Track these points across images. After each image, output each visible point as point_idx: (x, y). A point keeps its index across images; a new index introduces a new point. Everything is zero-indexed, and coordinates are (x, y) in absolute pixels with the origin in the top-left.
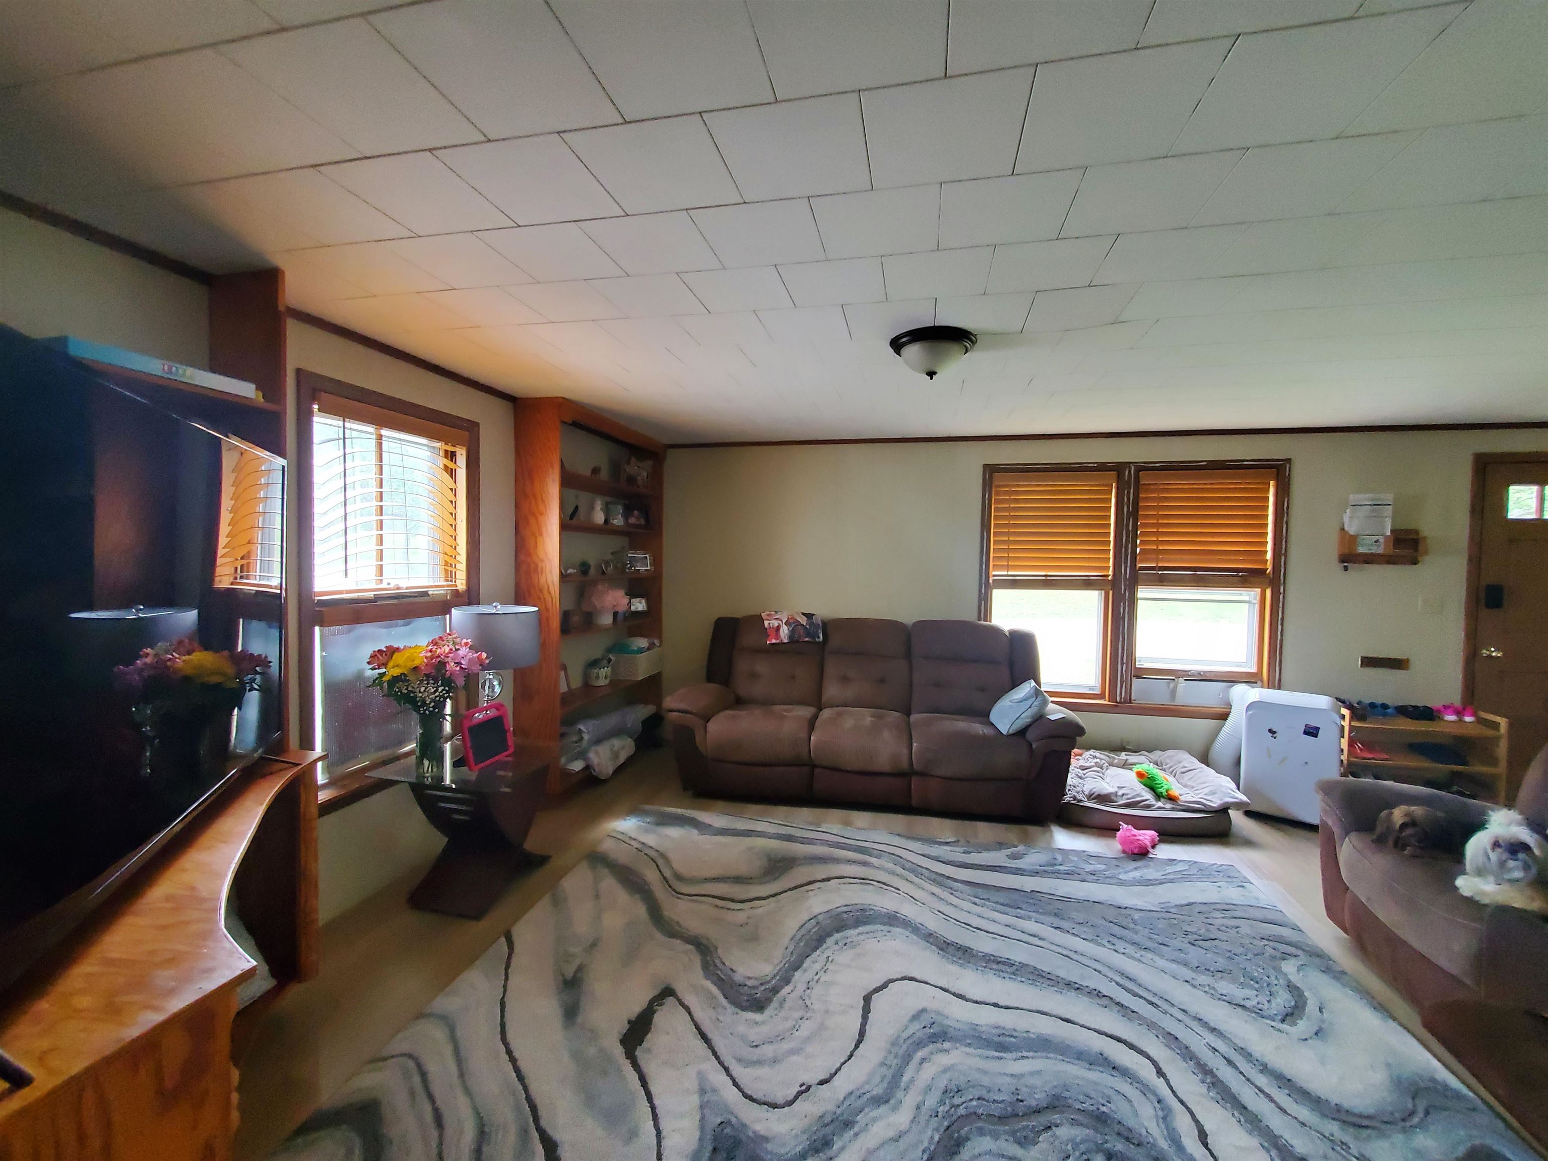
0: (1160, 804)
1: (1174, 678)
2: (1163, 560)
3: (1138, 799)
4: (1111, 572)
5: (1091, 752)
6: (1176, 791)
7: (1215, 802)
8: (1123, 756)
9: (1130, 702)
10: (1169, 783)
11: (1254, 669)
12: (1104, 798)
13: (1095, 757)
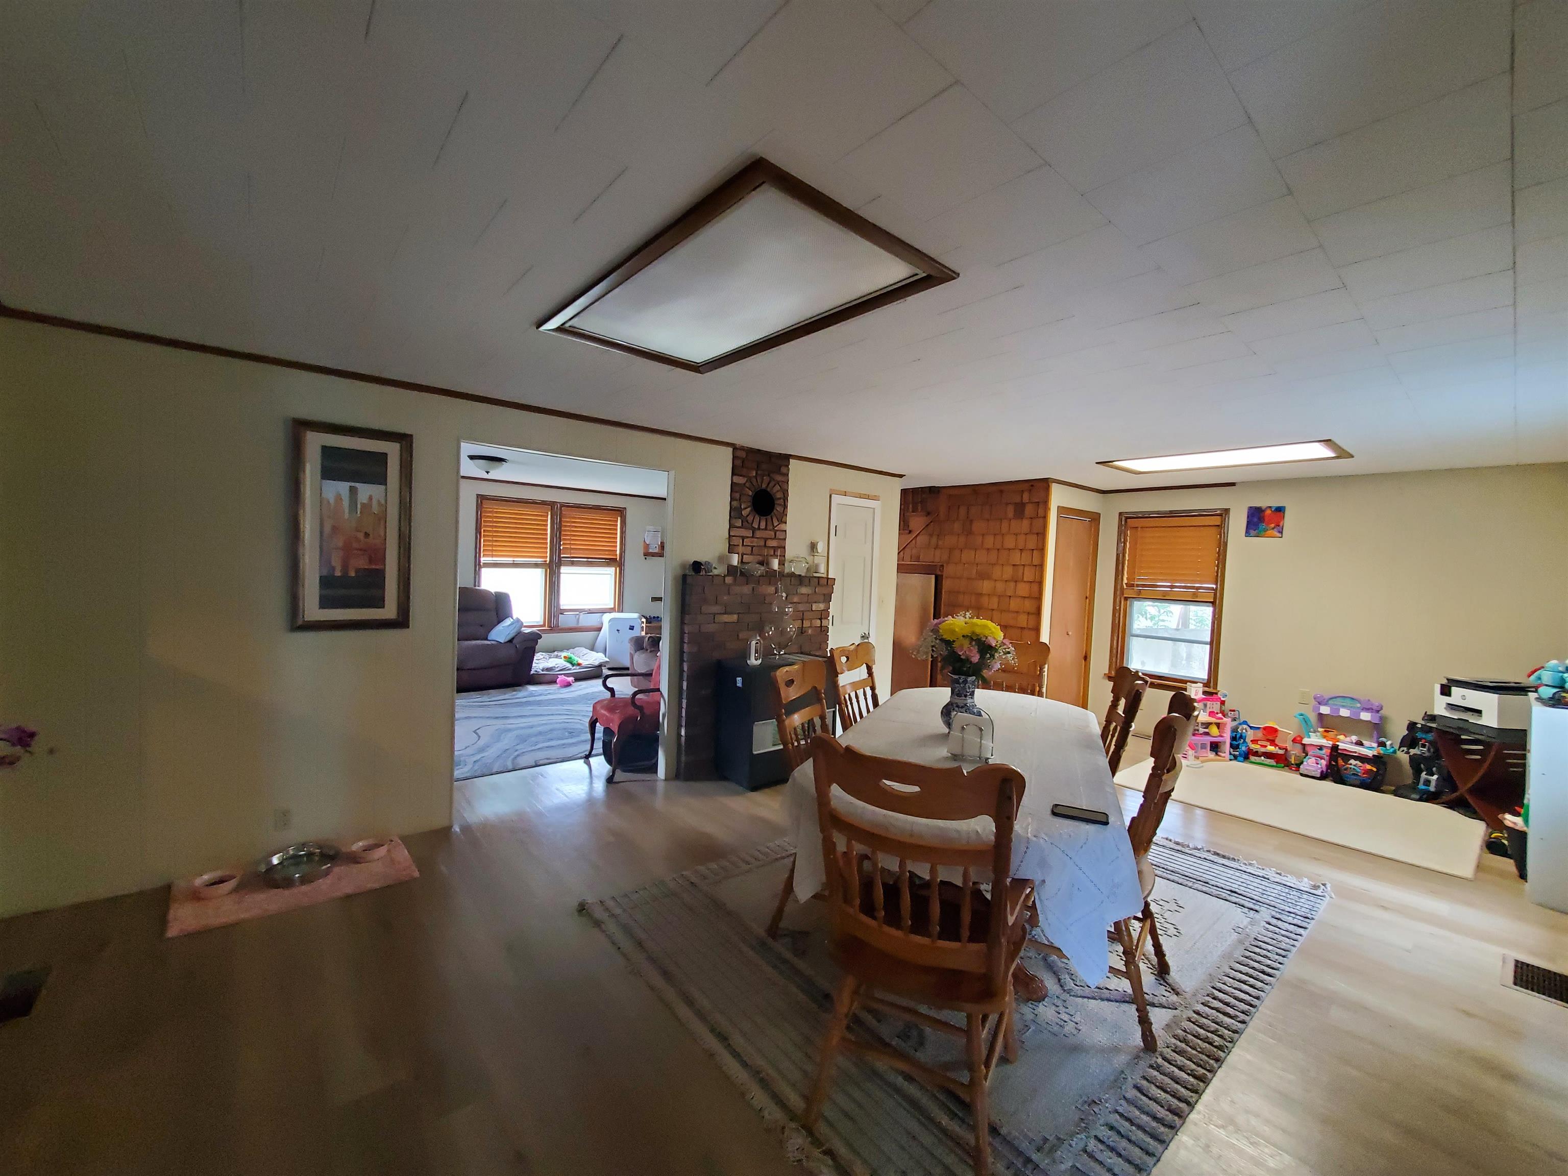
0: (574, 668)
1: (578, 613)
2: (574, 554)
3: (565, 667)
4: (548, 559)
5: (540, 653)
6: (580, 661)
7: (597, 663)
8: (556, 653)
9: (558, 626)
10: (576, 659)
11: (612, 606)
12: (548, 669)
13: (542, 655)
